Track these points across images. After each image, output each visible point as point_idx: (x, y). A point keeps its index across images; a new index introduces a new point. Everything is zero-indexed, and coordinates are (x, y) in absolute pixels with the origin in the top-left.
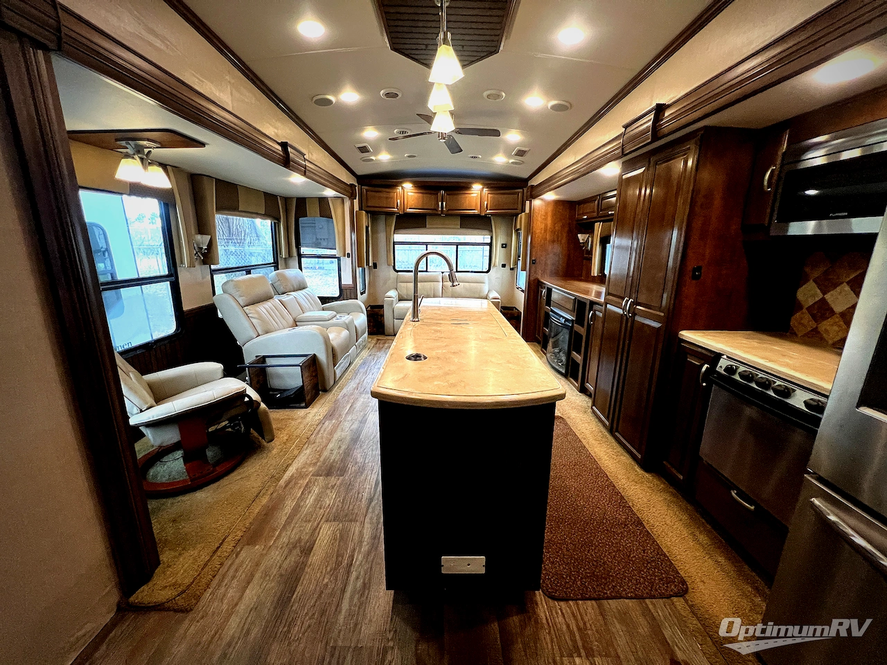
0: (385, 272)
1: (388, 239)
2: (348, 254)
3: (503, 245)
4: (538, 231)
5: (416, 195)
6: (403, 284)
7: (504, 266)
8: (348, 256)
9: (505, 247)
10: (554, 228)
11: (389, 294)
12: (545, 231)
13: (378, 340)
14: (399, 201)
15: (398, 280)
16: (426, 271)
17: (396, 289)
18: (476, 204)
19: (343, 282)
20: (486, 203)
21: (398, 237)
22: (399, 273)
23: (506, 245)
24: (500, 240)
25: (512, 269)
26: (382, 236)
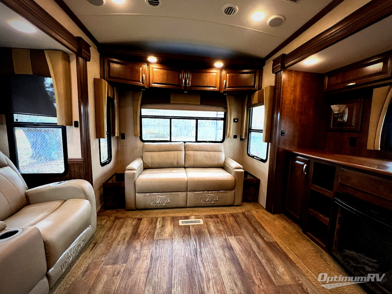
0: (132, 142)
1: (135, 113)
2: (76, 123)
3: (234, 120)
4: (287, 102)
5: (161, 71)
6: (148, 154)
7: (235, 137)
8: (76, 126)
9: (237, 122)
10: (303, 99)
11: (130, 166)
12: (294, 102)
13: (117, 218)
14: (144, 76)
15: (144, 150)
16: (170, 141)
17: (142, 158)
18: (216, 82)
19: (70, 156)
20: (225, 81)
21: (145, 112)
22: (145, 143)
23: (237, 119)
24: (232, 116)
25: (242, 139)
26: (129, 111)
